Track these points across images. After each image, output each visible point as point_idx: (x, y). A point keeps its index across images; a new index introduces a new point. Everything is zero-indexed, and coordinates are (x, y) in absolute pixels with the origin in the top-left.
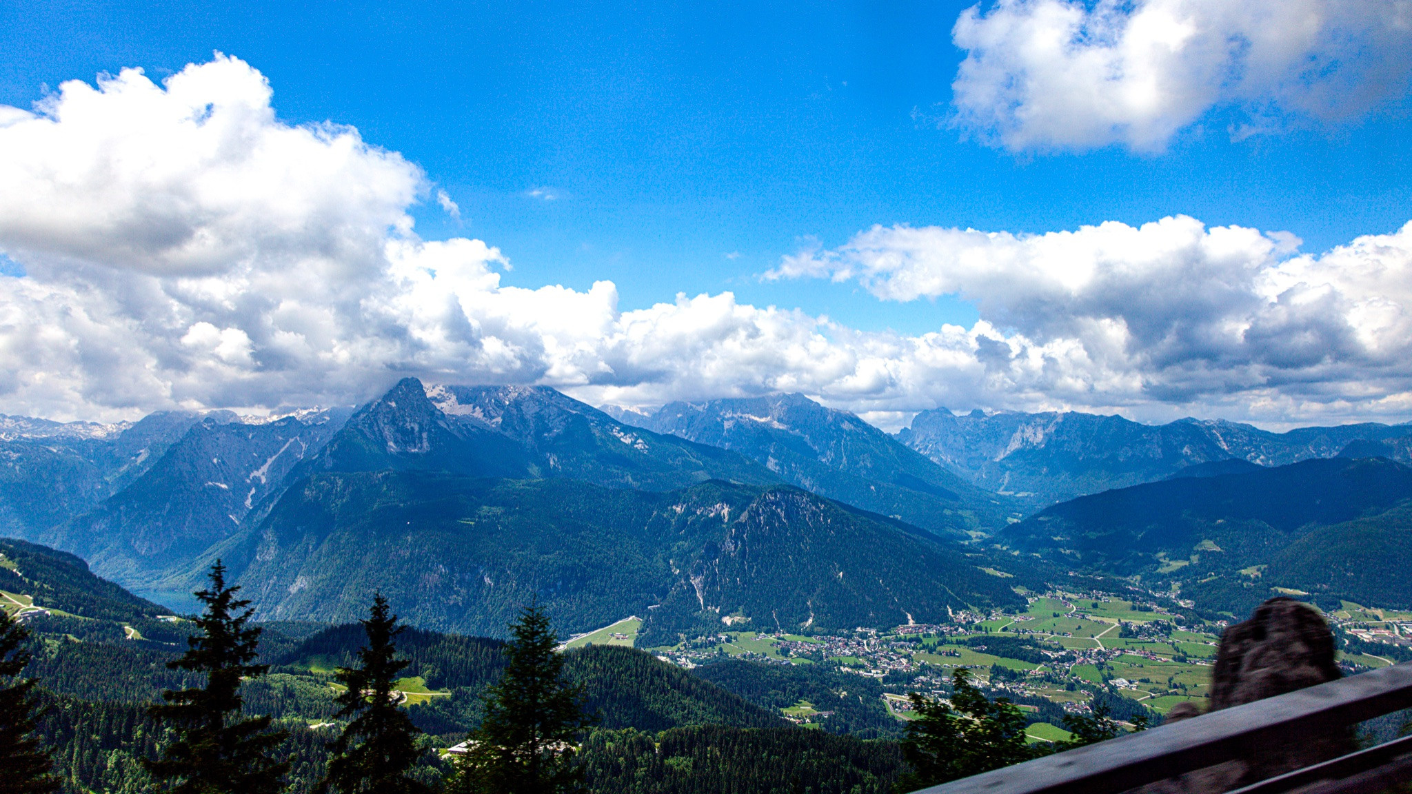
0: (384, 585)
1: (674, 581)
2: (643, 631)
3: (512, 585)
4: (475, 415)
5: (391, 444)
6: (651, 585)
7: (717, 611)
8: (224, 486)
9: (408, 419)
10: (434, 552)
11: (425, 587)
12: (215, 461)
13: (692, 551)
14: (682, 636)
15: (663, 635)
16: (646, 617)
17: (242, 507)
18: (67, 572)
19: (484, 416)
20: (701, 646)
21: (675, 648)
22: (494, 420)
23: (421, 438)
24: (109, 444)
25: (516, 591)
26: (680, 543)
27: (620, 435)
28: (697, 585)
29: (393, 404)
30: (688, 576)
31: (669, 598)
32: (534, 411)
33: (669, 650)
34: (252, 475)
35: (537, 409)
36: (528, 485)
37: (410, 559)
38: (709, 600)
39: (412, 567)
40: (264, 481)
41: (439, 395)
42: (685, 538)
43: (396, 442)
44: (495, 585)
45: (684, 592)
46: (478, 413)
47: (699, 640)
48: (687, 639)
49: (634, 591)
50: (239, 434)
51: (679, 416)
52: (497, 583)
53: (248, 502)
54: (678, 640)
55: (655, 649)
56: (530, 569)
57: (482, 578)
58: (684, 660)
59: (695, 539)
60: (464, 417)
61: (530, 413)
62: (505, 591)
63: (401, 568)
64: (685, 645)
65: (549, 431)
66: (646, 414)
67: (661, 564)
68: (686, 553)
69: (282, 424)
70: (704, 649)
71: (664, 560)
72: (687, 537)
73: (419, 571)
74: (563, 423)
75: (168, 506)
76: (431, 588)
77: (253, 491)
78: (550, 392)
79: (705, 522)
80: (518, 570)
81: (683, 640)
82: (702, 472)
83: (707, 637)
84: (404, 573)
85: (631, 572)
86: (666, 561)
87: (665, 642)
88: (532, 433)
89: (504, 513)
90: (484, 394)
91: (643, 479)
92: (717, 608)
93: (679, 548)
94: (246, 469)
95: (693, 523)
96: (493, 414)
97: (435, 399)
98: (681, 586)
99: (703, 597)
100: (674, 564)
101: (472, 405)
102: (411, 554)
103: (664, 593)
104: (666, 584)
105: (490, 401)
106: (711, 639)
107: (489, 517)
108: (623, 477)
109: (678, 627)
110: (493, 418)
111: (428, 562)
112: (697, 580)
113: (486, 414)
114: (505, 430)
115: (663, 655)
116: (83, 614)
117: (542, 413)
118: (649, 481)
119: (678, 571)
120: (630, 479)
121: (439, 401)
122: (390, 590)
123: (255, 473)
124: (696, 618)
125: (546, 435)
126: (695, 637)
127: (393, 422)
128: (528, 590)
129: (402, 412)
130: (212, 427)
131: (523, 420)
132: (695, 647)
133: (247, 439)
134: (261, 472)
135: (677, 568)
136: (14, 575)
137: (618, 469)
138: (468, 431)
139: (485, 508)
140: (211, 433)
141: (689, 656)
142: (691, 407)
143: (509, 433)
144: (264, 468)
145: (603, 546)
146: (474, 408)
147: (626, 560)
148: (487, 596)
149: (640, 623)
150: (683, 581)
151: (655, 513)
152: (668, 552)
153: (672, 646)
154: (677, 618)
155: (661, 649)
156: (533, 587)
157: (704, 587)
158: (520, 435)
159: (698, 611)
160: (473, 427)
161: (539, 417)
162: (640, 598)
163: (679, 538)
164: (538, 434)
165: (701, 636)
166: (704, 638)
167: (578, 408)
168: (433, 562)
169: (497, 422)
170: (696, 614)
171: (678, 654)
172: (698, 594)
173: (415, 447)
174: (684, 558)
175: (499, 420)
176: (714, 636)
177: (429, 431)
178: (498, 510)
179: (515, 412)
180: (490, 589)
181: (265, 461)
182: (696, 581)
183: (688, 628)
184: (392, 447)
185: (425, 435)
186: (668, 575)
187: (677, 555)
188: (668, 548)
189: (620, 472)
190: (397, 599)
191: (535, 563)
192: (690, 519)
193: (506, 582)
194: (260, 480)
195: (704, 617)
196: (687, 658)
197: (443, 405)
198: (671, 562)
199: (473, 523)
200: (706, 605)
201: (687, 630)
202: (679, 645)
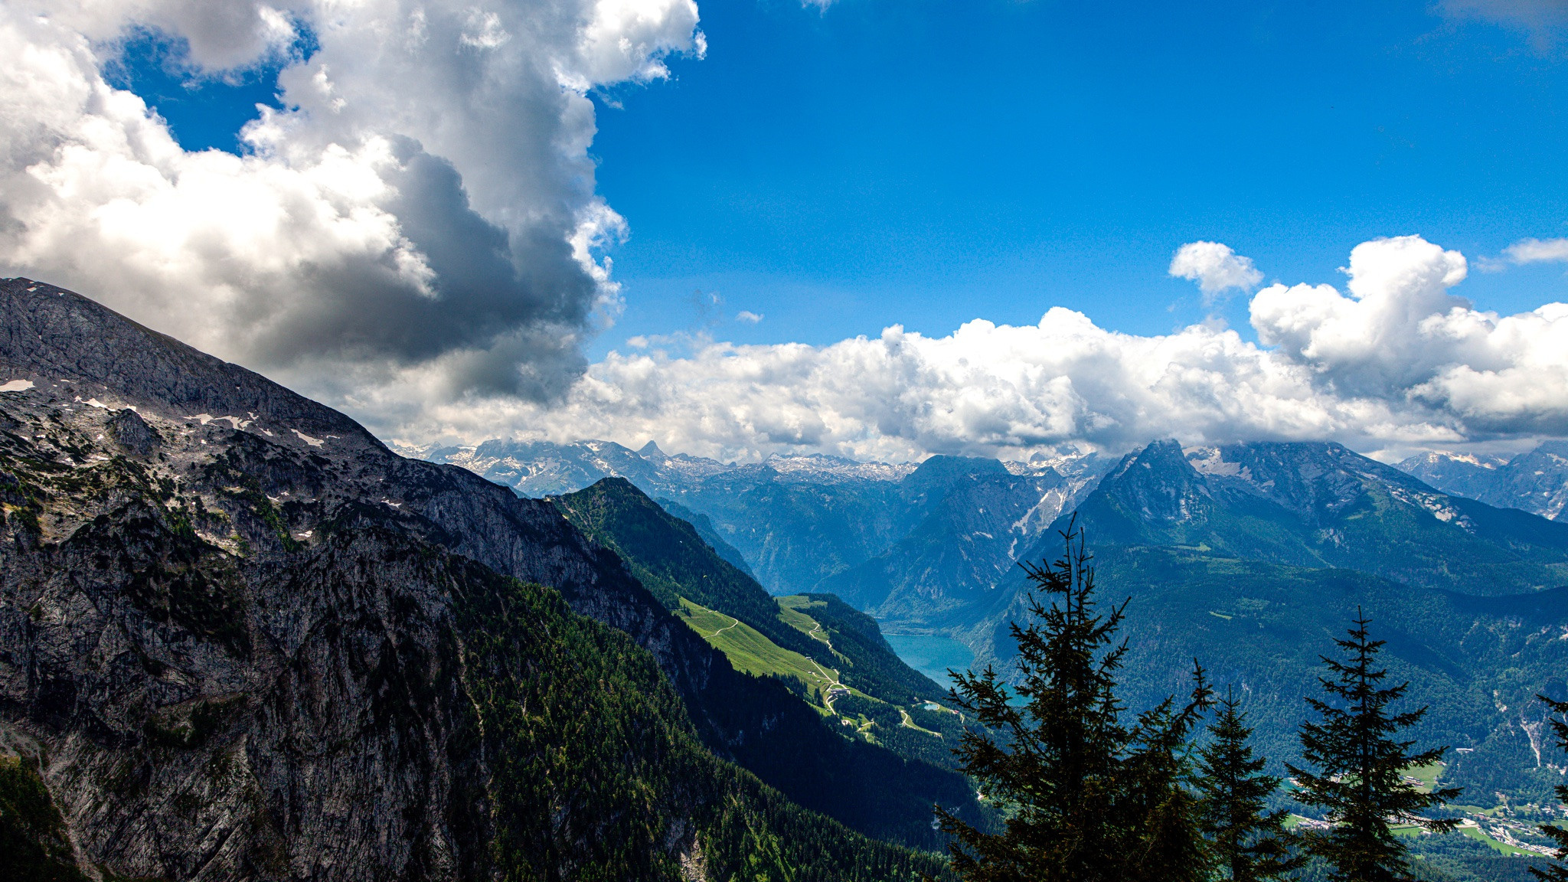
0: (1132, 675)
1: (1498, 720)
2: (1445, 780)
3: (1273, 697)
4: (1242, 476)
5: (1146, 509)
6: (1461, 722)
7: (1562, 772)
8: (990, 536)
9: (1164, 483)
10: (1185, 647)
11: (1175, 684)
12: (981, 511)
13: (1528, 683)
14: (1502, 797)
15: (1474, 792)
16: (1451, 762)
17: (1007, 557)
18: (862, 644)
19: (1253, 478)
20: (1530, 817)
21: (1490, 812)
22: (1265, 484)
23: (1178, 505)
24: (897, 487)
25: (1279, 704)
26: (1511, 669)
27: (1434, 508)
28: (1532, 732)
29: (1148, 466)
30: (1518, 719)
31: (1488, 743)
32: (1314, 475)
33: (1481, 813)
34: (1014, 526)
35: (1319, 473)
36: (1300, 575)
37: (1159, 651)
38: (1549, 755)
39: (1161, 660)
40: (1025, 532)
41: (1201, 450)
42: (1520, 664)
43: (1150, 508)
44: (1254, 693)
45: (1510, 739)
46: (1246, 475)
47: (1527, 809)
48: (1509, 804)
49: (1437, 727)
50: (1001, 485)
51: (1538, 473)
52: (1256, 691)
53: (1011, 552)
54: (1495, 802)
55: (1460, 807)
56: (1296, 682)
57: (1239, 684)
58: (1501, 830)
59: (1535, 668)
60: (1231, 479)
61: (1310, 477)
62: (1265, 702)
63: (1149, 659)
64: (1505, 811)
65: (1334, 500)
66: (1487, 466)
67: (1480, 698)
68: (1519, 685)
69: (1041, 474)
70: (1534, 822)
71: (1484, 691)
72: (1522, 663)
73: (1168, 665)
74: (1352, 491)
75: (943, 555)
76: (1181, 686)
77: (1015, 542)
78: (1337, 451)
79: (1553, 647)
80: (1280, 681)
81: (1502, 804)
82: (1562, 565)
83: (1541, 807)
84: (1152, 665)
85: (1433, 702)
86: (1487, 692)
87: (1476, 801)
88: (1312, 502)
89: (1267, 609)
90: (1253, 451)
91: (1464, 571)
92: (1561, 767)
93: (1507, 674)
94: (1008, 519)
95: (1533, 646)
96: (1263, 477)
97: (1194, 456)
98: (1506, 731)
99: (1541, 750)
100: (1499, 697)
101: (1238, 464)
102: (1160, 645)
103: (1481, 734)
104: (1485, 722)
105: (1260, 461)
106: (1547, 810)
107: (1248, 612)
108: (1435, 566)
109: (1497, 785)
110: (1262, 481)
111: (1178, 656)
112: (1532, 727)
113: (1256, 476)
114: (1277, 496)
115: (1471, 818)
116: (872, 695)
117: (1326, 477)
118: (1474, 574)
119: (1505, 708)
120: (1446, 570)
121: (1201, 458)
122: (1138, 682)
123: (1017, 524)
124: (1526, 777)
125: (1329, 505)
126: (1522, 803)
127: (1148, 486)
128: (1293, 706)
129: (1157, 475)
130: (978, 478)
131: (1300, 486)
132: (1521, 816)
133: (1008, 490)
134: (1022, 522)
135: (1504, 703)
136: (826, 647)
137: (1428, 555)
138: (1234, 497)
139: (1246, 600)
140: (977, 484)
141: (1511, 827)
142: (1558, 462)
143: (1282, 501)
144: (1025, 519)
145: (1394, 664)
146: (1241, 467)
147: (1426, 685)
148: (1245, 703)
149: (1442, 769)
150: (1509, 725)
151: (1476, 624)
152: (1492, 680)
153: (1486, 808)
154: (1497, 772)
155: (1469, 809)
156: (1298, 702)
157: (1543, 738)
158: (1296, 504)
159: (1532, 767)
160: (1239, 492)
161: (1321, 482)
162: (1445, 736)
163: (1509, 665)
164: (1319, 505)
165: (1533, 803)
166: (1536, 806)
167: (1375, 471)
168: (1184, 657)
169: (1269, 486)
170: (1527, 770)
171: (1494, 820)
172: (1532, 745)
173: (1171, 514)
174: (1514, 691)
175: (1271, 483)
176: (1552, 807)
177: (1188, 498)
178: (1260, 604)
179: (1291, 476)
180: (1247, 698)
181: (1026, 512)
182: (1530, 728)
183: (1512, 788)
184: (1146, 513)
185: (1183, 502)
186: (1488, 712)
187: (1505, 686)
188: (1491, 674)
189: (1431, 559)
190: (1146, 692)
191: (1302, 675)
192: (1530, 638)
193: (1266, 692)
194: (1021, 531)
195: (1539, 777)
196: (1506, 828)
197: (1205, 462)
198: (1496, 693)
199: (1229, 618)
200: (1544, 762)
201: (1510, 792)
202: (1496, 809)
